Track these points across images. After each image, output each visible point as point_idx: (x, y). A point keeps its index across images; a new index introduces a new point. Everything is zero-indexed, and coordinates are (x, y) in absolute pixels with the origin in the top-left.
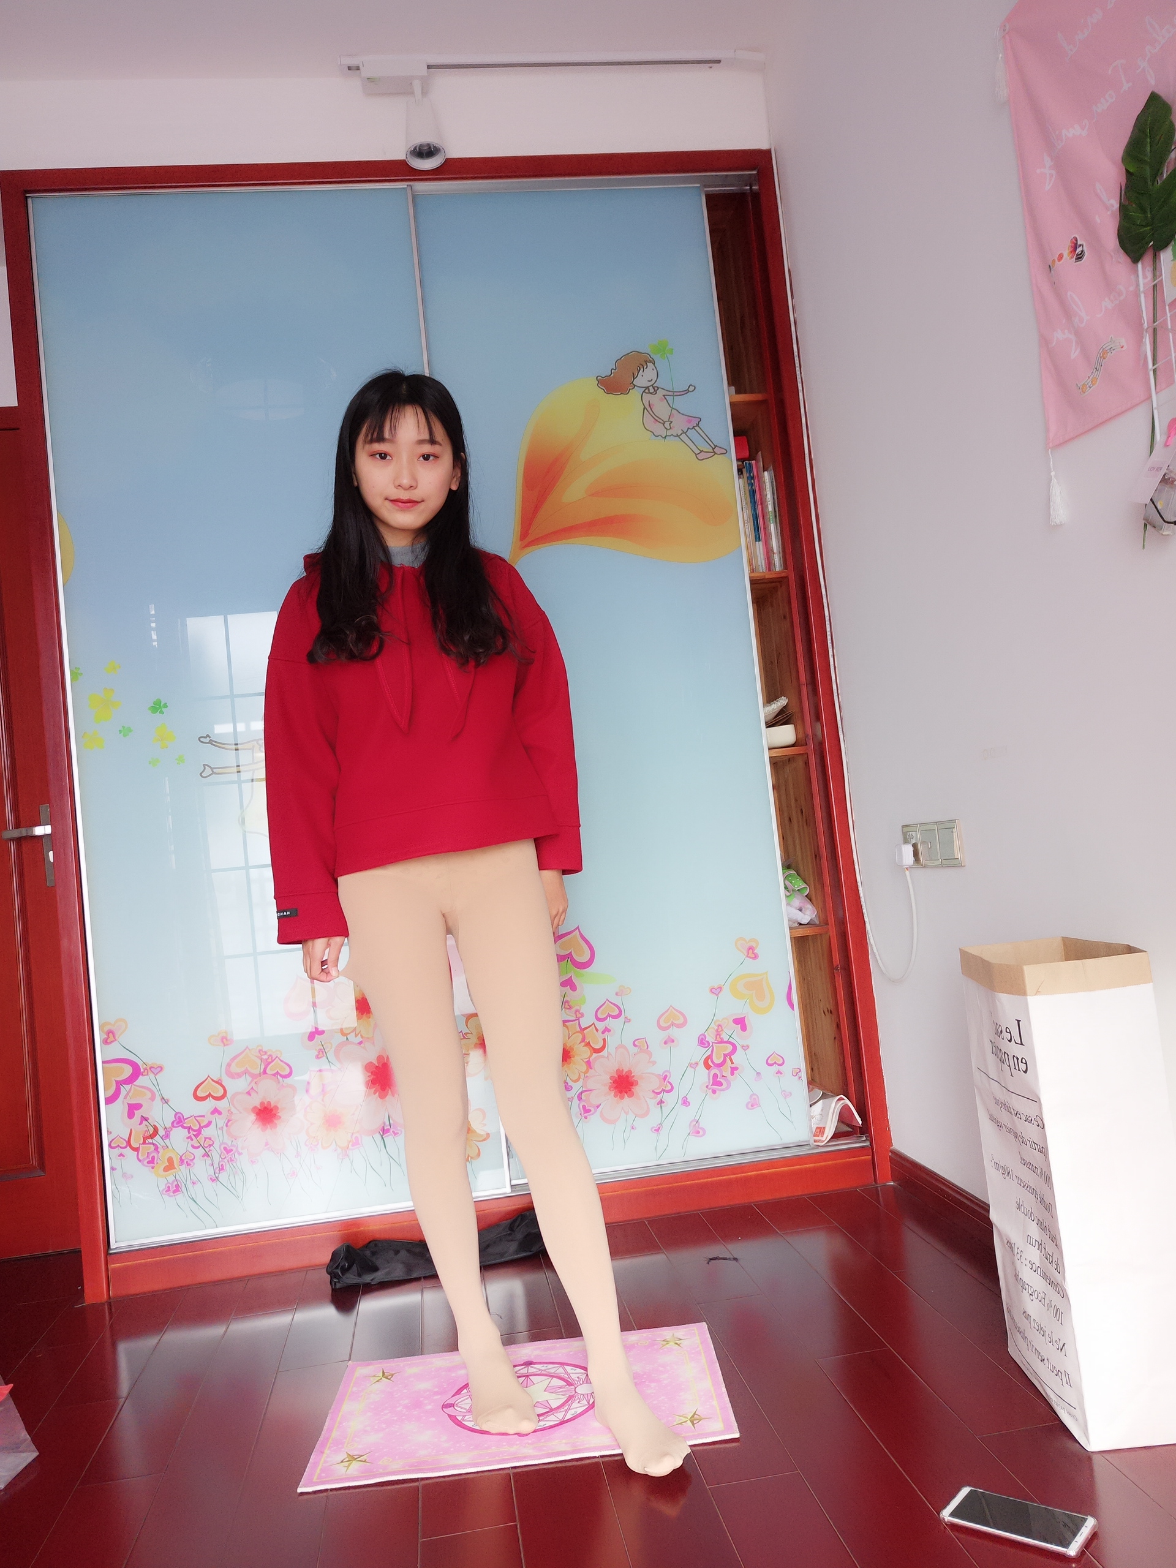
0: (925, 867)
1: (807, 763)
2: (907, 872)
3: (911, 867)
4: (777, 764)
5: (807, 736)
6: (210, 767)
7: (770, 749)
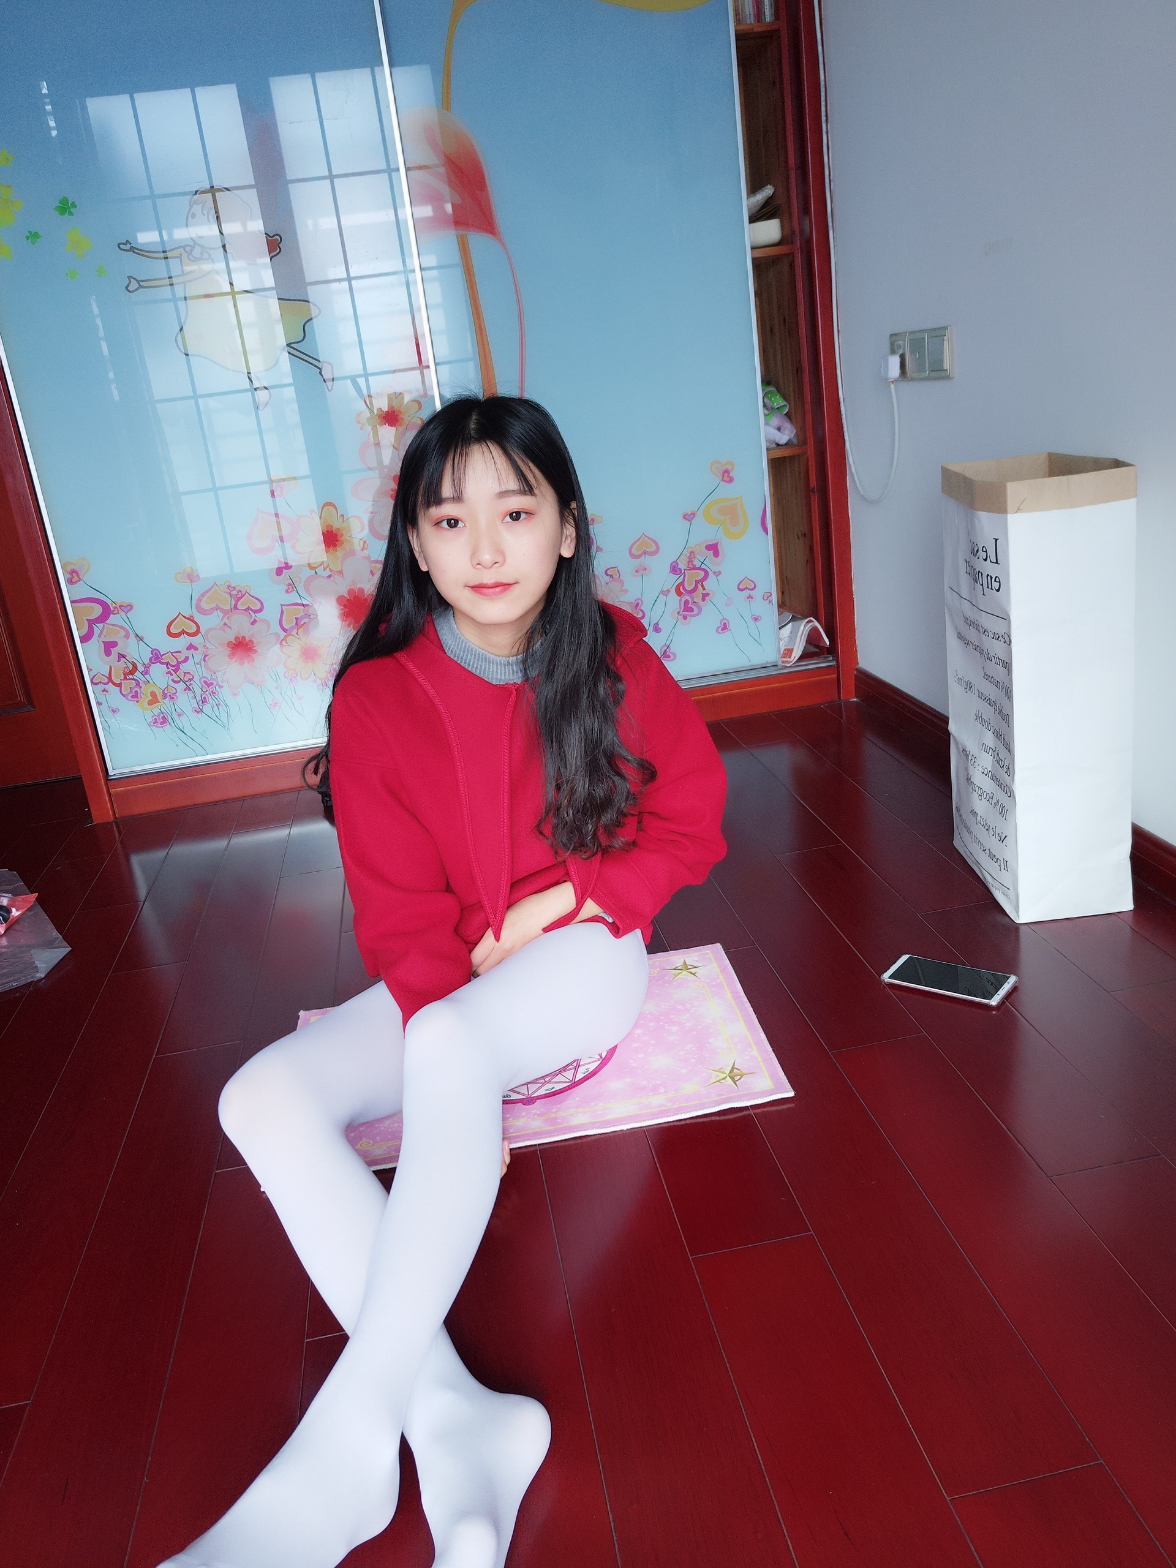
0: (913, 379)
1: (792, 266)
2: (892, 386)
3: (895, 381)
4: (761, 266)
5: (793, 233)
6: (135, 279)
7: (753, 248)
